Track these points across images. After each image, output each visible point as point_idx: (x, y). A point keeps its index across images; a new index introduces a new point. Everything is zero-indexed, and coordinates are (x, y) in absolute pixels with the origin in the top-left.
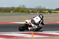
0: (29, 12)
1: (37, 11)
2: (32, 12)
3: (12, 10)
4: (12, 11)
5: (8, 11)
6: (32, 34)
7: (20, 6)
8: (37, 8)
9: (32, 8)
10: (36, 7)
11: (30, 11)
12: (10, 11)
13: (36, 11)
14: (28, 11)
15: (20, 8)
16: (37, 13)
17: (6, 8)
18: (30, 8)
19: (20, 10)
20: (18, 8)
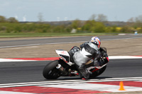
0: (114, 31)
1: (136, 28)
2: (123, 31)
3: (75, 28)
4: (74, 31)
5: (65, 29)
6: (121, 84)
7: (94, 16)
8: (134, 21)
9: (122, 22)
10: (131, 19)
11: (119, 28)
12: (69, 31)
13: (133, 29)
14: (112, 28)
15: (94, 21)
16: (134, 32)
17: (60, 22)
18: (118, 22)
19: (93, 28)
20: (88, 22)
